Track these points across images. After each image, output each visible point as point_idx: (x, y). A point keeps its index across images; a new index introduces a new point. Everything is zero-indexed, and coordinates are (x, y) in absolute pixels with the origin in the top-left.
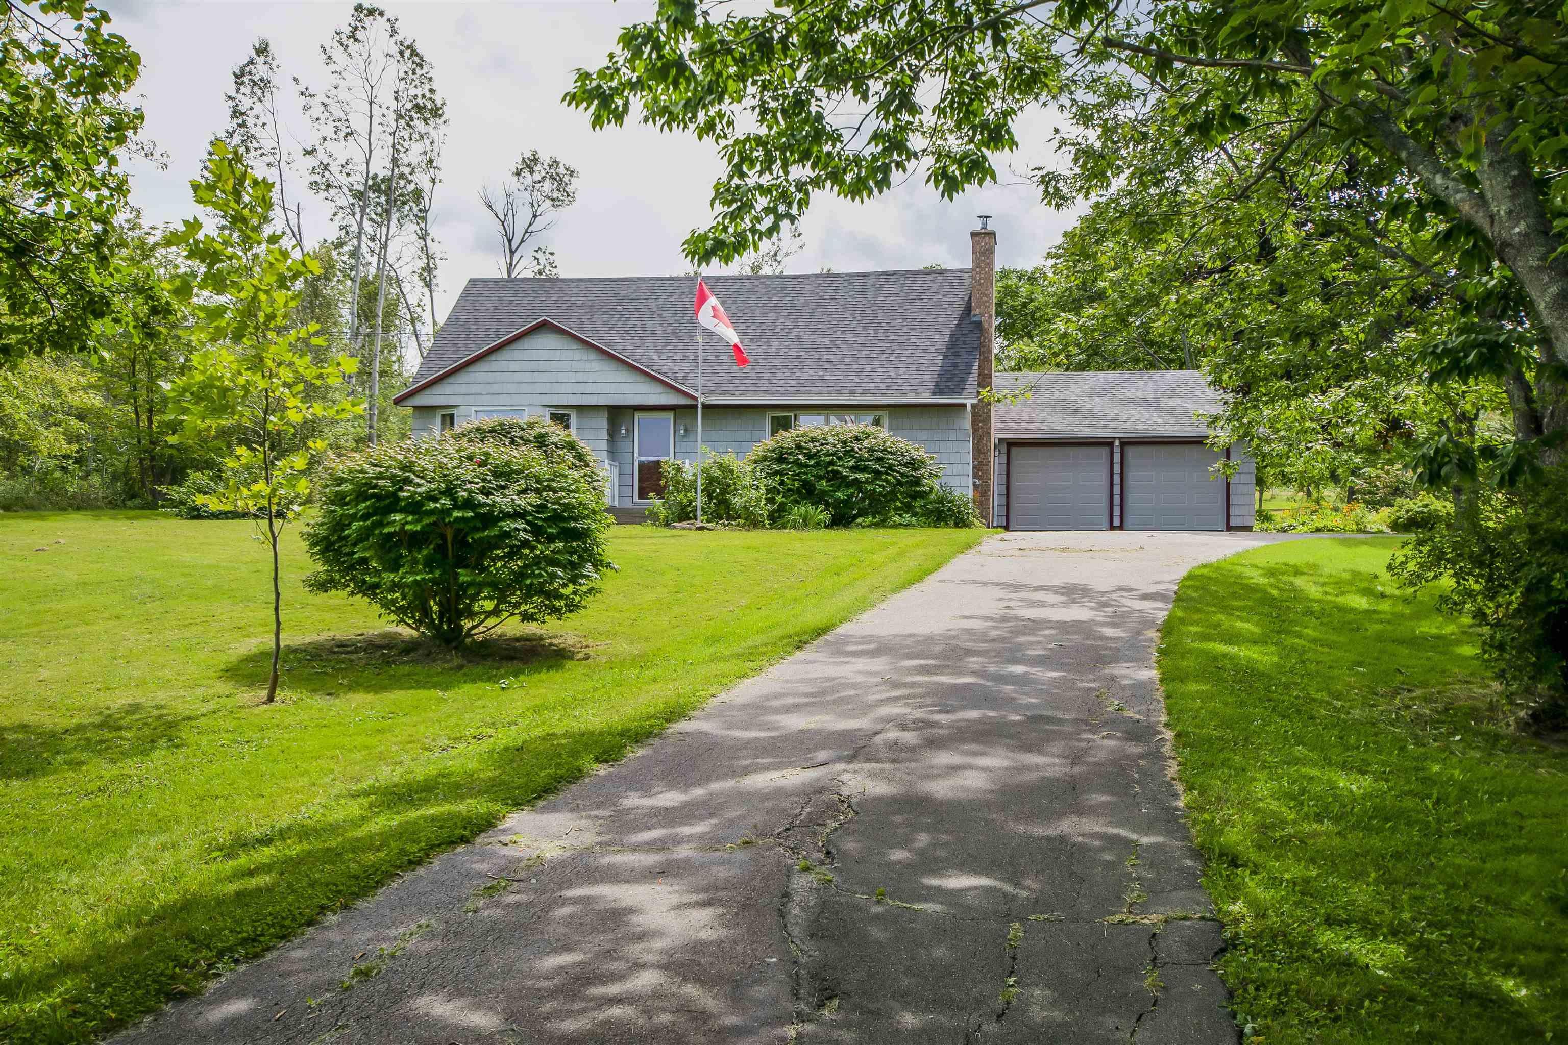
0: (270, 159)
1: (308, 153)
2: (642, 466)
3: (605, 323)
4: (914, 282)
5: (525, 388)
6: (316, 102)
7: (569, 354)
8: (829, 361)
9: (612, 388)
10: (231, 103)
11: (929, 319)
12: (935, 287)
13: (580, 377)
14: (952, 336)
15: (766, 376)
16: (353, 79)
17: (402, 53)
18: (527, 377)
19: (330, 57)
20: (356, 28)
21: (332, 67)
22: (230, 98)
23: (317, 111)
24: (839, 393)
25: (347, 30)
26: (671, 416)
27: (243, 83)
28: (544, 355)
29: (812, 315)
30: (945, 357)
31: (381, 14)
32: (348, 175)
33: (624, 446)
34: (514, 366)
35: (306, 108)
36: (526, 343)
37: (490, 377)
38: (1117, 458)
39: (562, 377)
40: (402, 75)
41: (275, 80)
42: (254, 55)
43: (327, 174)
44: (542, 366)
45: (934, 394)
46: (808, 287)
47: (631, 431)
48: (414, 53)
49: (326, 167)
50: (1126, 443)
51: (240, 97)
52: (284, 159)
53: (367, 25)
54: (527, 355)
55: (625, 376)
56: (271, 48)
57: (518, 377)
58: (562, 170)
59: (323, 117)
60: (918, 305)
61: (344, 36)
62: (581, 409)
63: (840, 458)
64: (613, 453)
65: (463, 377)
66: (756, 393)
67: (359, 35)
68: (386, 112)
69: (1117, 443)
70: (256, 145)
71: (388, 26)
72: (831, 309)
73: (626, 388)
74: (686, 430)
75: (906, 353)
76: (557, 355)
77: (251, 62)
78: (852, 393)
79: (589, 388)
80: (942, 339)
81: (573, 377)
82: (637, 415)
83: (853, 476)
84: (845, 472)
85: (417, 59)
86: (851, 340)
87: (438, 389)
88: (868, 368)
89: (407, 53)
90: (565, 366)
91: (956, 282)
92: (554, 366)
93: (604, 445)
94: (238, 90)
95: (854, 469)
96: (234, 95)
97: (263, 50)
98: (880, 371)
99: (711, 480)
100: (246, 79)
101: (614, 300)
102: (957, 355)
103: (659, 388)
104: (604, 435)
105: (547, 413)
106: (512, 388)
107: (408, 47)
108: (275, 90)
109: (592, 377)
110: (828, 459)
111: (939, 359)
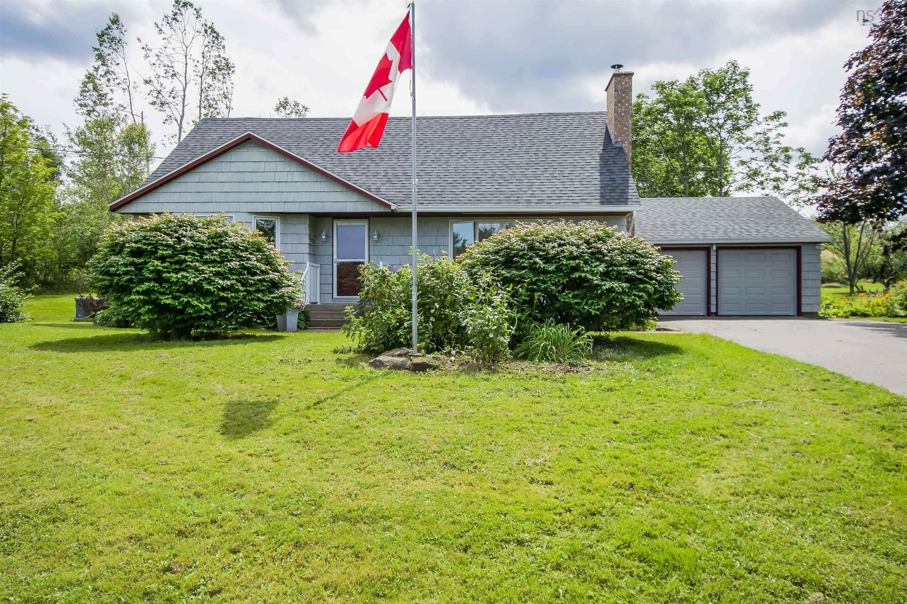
0: (124, 86)
1: (146, 82)
2: (341, 266)
3: (309, 149)
4: (557, 120)
5: (231, 197)
6: (152, 54)
7: (272, 166)
8: (501, 176)
9: (312, 197)
10: (97, 52)
11: (578, 146)
12: (575, 124)
13: (283, 187)
14: (601, 158)
15: (449, 188)
16: (175, 43)
17: (206, 31)
18: (236, 187)
19: (161, 30)
20: (176, 14)
21: (163, 36)
22: (96, 49)
23: (153, 59)
24: (517, 202)
25: (171, 15)
26: (365, 223)
27: (104, 41)
28: (250, 167)
29: (480, 142)
30: (602, 174)
31: (191, 5)
32: (174, 98)
33: (324, 249)
34: (222, 177)
35: (147, 56)
36: (234, 156)
37: (201, 187)
38: (713, 260)
39: (266, 187)
40: (206, 43)
41: (124, 39)
42: (110, 24)
43: (160, 96)
44: (248, 177)
45: (602, 203)
46: (474, 125)
47: (330, 237)
48: (213, 31)
49: (159, 92)
50: (721, 247)
51: (102, 48)
52: (131, 85)
53: (183, 12)
54: (234, 167)
55: (323, 186)
56: (121, 20)
57: (227, 187)
58: (301, 108)
59: (157, 63)
60: (566, 136)
61: (170, 19)
62: (285, 216)
63: (586, 262)
64: (314, 255)
65: (175, 187)
66: (441, 202)
67: (179, 17)
68: (197, 64)
69: (714, 248)
70: (114, 77)
71: (195, 12)
72: (495, 139)
73: (325, 197)
74: (379, 236)
75: (567, 171)
76: (262, 167)
77: (109, 28)
78: (528, 202)
79: (291, 197)
80: (596, 161)
81: (275, 187)
82: (337, 223)
83: (608, 285)
84: (596, 280)
85: (215, 35)
86: (517, 161)
87: (152, 198)
88: (538, 182)
89: (209, 31)
90: (271, 176)
91: (591, 120)
92: (259, 177)
93: (306, 249)
94: (101, 45)
95: (606, 275)
96: (98, 46)
97: (115, 21)
98: (549, 185)
99: (424, 291)
100: (105, 38)
101: (318, 133)
102: (610, 171)
103: (355, 197)
104: (306, 240)
105: (253, 220)
106: (221, 197)
107: (210, 28)
108: (125, 45)
109: (293, 187)
110: (572, 263)
111: (597, 175)
